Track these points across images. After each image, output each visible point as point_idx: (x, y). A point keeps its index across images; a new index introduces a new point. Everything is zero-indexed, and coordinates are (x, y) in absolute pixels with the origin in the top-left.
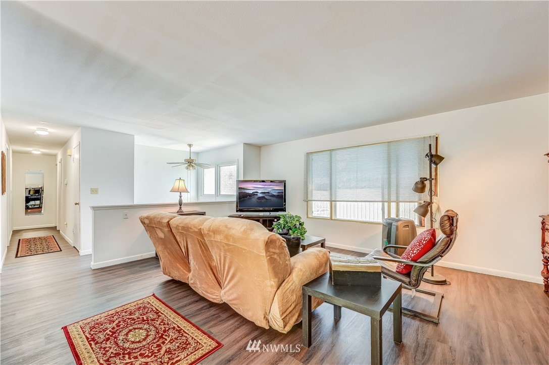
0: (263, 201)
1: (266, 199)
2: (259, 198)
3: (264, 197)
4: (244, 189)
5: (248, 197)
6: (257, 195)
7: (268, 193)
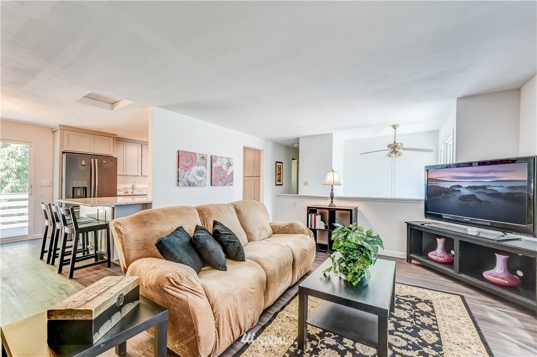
0: (472, 204)
1: (479, 201)
2: (464, 198)
3: (473, 196)
4: (436, 180)
5: (443, 194)
6: (459, 191)
7: (484, 187)
